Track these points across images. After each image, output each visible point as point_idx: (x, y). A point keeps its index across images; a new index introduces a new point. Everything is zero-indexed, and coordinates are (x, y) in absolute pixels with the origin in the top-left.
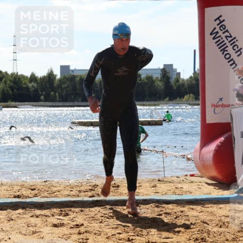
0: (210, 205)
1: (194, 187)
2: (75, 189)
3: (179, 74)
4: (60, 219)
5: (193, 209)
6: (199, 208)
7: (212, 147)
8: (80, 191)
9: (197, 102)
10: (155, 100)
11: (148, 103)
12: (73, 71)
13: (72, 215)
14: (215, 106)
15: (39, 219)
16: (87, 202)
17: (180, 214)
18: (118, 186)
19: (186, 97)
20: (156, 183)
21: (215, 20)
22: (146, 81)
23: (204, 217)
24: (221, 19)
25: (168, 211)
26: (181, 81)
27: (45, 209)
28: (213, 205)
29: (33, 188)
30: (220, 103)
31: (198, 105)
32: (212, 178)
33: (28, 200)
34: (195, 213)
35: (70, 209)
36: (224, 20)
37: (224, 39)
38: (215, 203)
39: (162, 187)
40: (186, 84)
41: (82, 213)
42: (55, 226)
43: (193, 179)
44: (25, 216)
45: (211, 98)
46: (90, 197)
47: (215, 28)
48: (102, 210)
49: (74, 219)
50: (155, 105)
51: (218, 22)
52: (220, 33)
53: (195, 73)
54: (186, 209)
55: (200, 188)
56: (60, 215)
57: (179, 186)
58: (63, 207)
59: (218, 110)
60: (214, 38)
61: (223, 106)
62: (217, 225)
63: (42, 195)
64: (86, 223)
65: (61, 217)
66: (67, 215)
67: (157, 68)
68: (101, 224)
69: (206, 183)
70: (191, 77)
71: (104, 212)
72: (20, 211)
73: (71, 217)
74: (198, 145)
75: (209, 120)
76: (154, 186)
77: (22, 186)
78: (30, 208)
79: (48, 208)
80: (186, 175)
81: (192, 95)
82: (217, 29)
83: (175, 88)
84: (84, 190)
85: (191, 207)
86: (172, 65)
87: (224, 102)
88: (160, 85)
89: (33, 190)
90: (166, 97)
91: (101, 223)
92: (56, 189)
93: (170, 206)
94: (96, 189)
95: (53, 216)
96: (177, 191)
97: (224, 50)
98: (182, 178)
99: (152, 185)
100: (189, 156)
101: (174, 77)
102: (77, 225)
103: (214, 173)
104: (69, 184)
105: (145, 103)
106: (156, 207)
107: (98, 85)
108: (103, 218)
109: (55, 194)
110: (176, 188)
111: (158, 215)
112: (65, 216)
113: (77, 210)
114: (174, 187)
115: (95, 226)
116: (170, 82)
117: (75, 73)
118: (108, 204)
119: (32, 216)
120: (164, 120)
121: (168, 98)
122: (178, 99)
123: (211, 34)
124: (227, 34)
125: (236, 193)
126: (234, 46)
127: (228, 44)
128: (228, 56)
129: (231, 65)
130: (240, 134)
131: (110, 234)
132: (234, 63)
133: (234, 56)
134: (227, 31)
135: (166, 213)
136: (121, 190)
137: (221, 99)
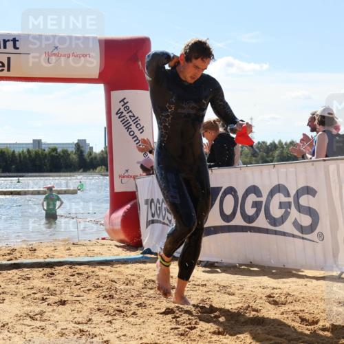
0: (118, 266)
1: (105, 248)
3: (91, 148)
5: (103, 269)
6: (108, 268)
7: (120, 213)
9: (107, 173)
10: (71, 171)
11: (64, 174)
14: (122, 177)
16: (5, 265)
17: (91, 274)
18: (35, 250)
19: (98, 169)
20: (71, 246)
21: (120, 102)
22: (62, 154)
23: (113, 276)
24: (125, 101)
25: (80, 272)
26: (93, 155)
28: (121, 265)
30: (126, 174)
31: (107, 175)
32: (121, 241)
34: (104, 273)
36: (127, 102)
37: (128, 118)
38: (123, 263)
39: (75, 250)
40: (98, 157)
43: (104, 242)
45: (118, 170)
46: (8, 260)
47: (120, 109)
48: (19, 272)
50: (70, 176)
51: (122, 103)
52: (125, 113)
53: (106, 147)
54: (97, 269)
55: (110, 250)
57: (92, 248)
59: (124, 180)
60: (119, 118)
61: (129, 177)
62: (124, 283)
64: (3, 285)
67: (71, 142)
68: (18, 285)
69: (116, 246)
70: (102, 151)
71: (21, 274)
74: (108, 211)
75: (117, 190)
76: (69, 249)
80: (98, 239)
81: (103, 167)
82: (122, 110)
83: (88, 160)
84: (3, 254)
85: (102, 267)
86: (85, 140)
87: (130, 173)
88: (74, 157)
90: (80, 169)
93: (82, 267)
94: (14, 253)
96: (90, 254)
97: (128, 128)
98: (94, 241)
99: (67, 248)
101: (87, 151)
103: (122, 236)
105: (61, 174)
106: (70, 268)
108: (20, 279)
110: (89, 250)
111: (71, 276)
114: (87, 250)
115: (12, 287)
116: (84, 156)
118: (24, 267)
120: (79, 190)
121: (82, 170)
123: (117, 114)
124: (130, 114)
125: (141, 254)
126: (137, 124)
127: (132, 123)
128: (132, 133)
129: (135, 141)
130: (144, 202)
131: (25, 295)
132: (137, 139)
133: (137, 133)
134: (130, 111)
135: (78, 274)
136: (37, 253)
137: (127, 171)
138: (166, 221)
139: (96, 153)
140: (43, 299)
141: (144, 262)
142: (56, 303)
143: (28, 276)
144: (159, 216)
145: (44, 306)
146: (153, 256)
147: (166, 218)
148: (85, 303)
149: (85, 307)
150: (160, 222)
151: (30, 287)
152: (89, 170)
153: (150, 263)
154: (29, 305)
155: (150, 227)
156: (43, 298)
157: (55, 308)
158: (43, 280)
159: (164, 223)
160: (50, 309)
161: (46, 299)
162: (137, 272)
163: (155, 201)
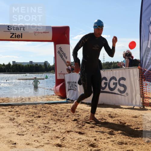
1: (54, 98)
2: (16, 100)
3: (49, 64)
6: (55, 105)
7: (59, 86)
8: (18, 101)
10: (43, 72)
13: (15, 108)
14: (60, 74)
15: (4, 110)
17: (49, 107)
18: (30, 99)
19: (52, 71)
22: (39, 66)
23: (56, 108)
24: (61, 48)
25: (46, 106)
26: (50, 66)
28: (59, 104)
30: (61, 73)
31: (55, 73)
32: (59, 96)
35: (14, 106)
39: (44, 99)
40: (52, 67)
41: (18, 107)
42: (9, 111)
43: (53, 96)
45: (58, 72)
46: (21, 102)
50: (42, 73)
51: (60, 49)
52: (61, 52)
55: (56, 99)
56: (11, 108)
57: (49, 98)
58: (12, 106)
59: (60, 75)
60: (59, 54)
62: (60, 110)
63: (6, 102)
64: (19, 111)
67: (42, 62)
68: (24, 111)
70: (53, 65)
71: (25, 107)
74: (55, 86)
75: (58, 78)
76: (42, 99)
82: (60, 51)
83: (48, 68)
86: (47, 61)
87: (62, 73)
88: (44, 67)
89: (3, 100)
90: (45, 71)
93: (46, 105)
94: (23, 100)
96: (49, 100)
97: (62, 57)
98: (50, 96)
101: (48, 65)
102: (16, 111)
103: (60, 94)
105: (39, 73)
106: (42, 105)
108: (25, 109)
111: (42, 108)
112: (13, 108)
114: (47, 99)
115: (22, 111)
118: (26, 105)
123: (58, 52)
125: (66, 100)
126: (65, 56)
127: (63, 55)
128: (63, 59)
130: (67, 82)
131: (27, 114)
132: (65, 61)
133: (65, 59)
134: (63, 51)
135: (44, 107)
141: (67, 103)
142: (37, 117)
143: (28, 108)
144: (72, 87)
145: (33, 118)
146: (70, 101)
147: (75, 88)
148: (47, 117)
149: (47, 119)
151: (29, 111)
152: (49, 71)
153: (69, 103)
154: (28, 118)
155: (69, 91)
158: (33, 109)
159: (74, 90)
160: (35, 119)
161: (34, 115)
162: (65, 107)
163: (71, 82)
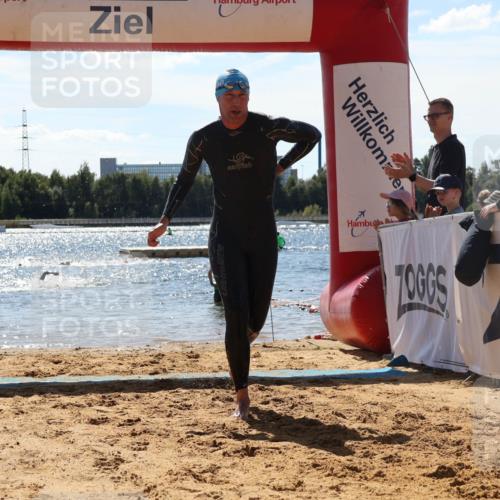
0: (347, 386)
1: (321, 356)
2: (126, 361)
3: (295, 172)
4: (101, 411)
5: (319, 392)
6: (329, 390)
7: (350, 291)
8: (134, 365)
9: (324, 218)
12: (121, 167)
13: (121, 405)
14: (353, 224)
15: (66, 411)
16: (145, 382)
17: (298, 400)
18: (197, 356)
19: (307, 209)
20: (260, 350)
21: (350, 85)
23: (337, 405)
24: (360, 83)
26: (298, 184)
27: (76, 395)
28: (352, 386)
29: (56, 359)
30: (361, 219)
31: (326, 222)
32: (350, 342)
33: (49, 380)
34: (322, 399)
35: (117, 394)
36: (364, 86)
37: (366, 115)
38: (356, 383)
39: (269, 357)
40: (307, 188)
41: (138, 401)
42: (94, 422)
43: (319, 343)
44: (43, 406)
45: (346, 211)
46: (151, 374)
47: (350, 99)
48: (170, 396)
49: (125, 411)
51: (354, 87)
52: (359, 106)
53: (320, 170)
54: (307, 392)
55: (331, 358)
56: (102, 403)
57: (297, 354)
58: (107, 392)
59: (358, 230)
60: (349, 115)
61: (365, 224)
62: (359, 419)
63: (72, 372)
64: (144, 418)
65: (103, 408)
66: (113, 403)
68: (170, 419)
69: (342, 350)
70: (314, 177)
71: (174, 399)
72: (36, 398)
73: (120, 407)
74: (327, 287)
75: (344, 248)
76: (257, 356)
77: (39, 356)
78: (52, 393)
79: (82, 393)
80: (309, 338)
81: (316, 206)
82: (354, 100)
83: (289, 195)
84: (142, 362)
85: (317, 388)
87: (369, 217)
89: (56, 363)
91: (169, 416)
92: (94, 361)
93: (283, 388)
94: (161, 361)
95: (90, 405)
96: (294, 364)
97: (365, 134)
98: (303, 342)
99: (253, 353)
100: (313, 307)
101: (287, 177)
102: (129, 421)
103: (354, 334)
104: (116, 353)
106: (260, 389)
107: (164, 191)
108: (172, 408)
109: (94, 369)
110: (293, 358)
111: (262, 403)
112: (109, 405)
113: (130, 395)
114: (289, 357)
115: (160, 421)
116: (281, 186)
117: (125, 171)
118: (180, 386)
119: (55, 407)
122: (295, 213)
123: (344, 107)
124: (369, 107)
125: (389, 365)
126: (381, 126)
127: (372, 124)
128: (371, 143)
129: (377, 158)
130: (393, 271)
131: (183, 436)
132: (382, 154)
133: (381, 142)
134: (370, 103)
135: (275, 400)
136: (202, 362)
137: (363, 213)
138: (435, 306)
139: (302, 182)
140: (215, 444)
141: (395, 381)
142: (238, 452)
143: (187, 403)
144: (421, 296)
145: (216, 458)
146: (410, 370)
147: (435, 300)
148: (289, 453)
149: (291, 461)
150: (424, 307)
151: (192, 422)
152: (291, 212)
153: (405, 382)
154: (190, 455)
155: (404, 316)
156: (215, 442)
157: (237, 460)
158: (215, 410)
159: (431, 310)
160: (229, 462)
161: (221, 444)
162: (383, 399)
163: (415, 268)
